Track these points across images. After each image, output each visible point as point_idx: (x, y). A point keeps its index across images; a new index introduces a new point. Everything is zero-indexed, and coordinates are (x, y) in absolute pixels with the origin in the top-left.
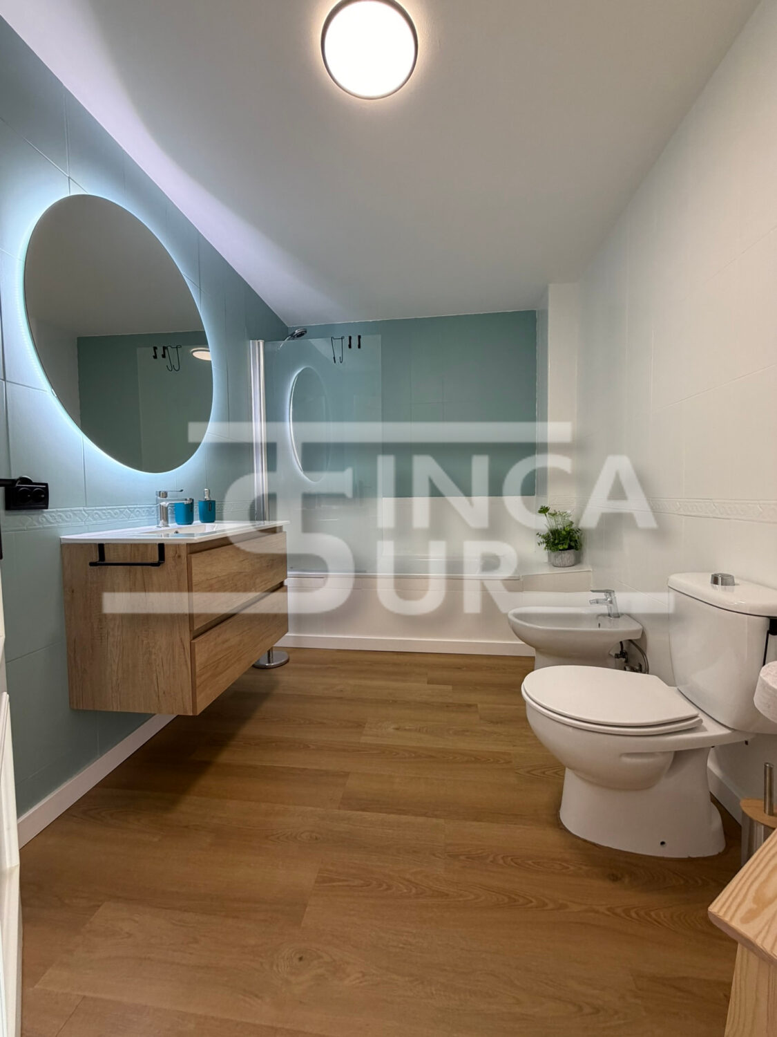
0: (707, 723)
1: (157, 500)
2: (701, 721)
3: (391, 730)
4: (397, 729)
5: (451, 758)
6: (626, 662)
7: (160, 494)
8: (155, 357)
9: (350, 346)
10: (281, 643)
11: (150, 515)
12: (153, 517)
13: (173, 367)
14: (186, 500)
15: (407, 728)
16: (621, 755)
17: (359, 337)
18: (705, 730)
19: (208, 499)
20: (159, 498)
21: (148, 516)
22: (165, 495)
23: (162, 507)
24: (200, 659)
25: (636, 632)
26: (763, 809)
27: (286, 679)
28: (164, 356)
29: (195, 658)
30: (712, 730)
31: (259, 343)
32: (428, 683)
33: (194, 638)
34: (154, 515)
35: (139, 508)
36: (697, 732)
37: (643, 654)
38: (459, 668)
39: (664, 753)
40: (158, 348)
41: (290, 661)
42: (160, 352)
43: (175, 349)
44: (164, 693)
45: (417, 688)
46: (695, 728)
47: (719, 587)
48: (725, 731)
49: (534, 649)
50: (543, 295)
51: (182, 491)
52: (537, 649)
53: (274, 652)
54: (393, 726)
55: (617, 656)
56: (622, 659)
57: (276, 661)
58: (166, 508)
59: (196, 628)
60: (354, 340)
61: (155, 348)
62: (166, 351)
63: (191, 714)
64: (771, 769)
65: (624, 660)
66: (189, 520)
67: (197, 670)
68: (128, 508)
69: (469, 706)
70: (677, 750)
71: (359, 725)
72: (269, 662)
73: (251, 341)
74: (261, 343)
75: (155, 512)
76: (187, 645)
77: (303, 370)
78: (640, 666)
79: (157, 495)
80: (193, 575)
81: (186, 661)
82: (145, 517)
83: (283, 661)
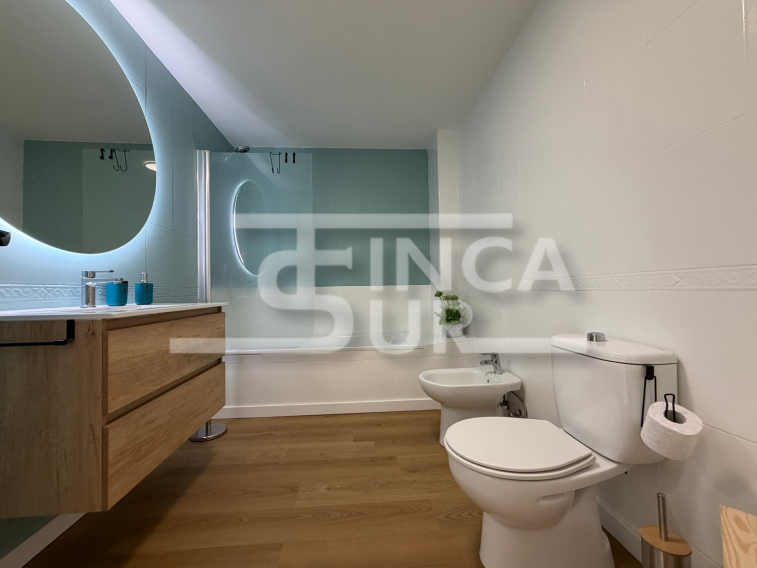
0: (599, 460)
1: (82, 279)
2: (595, 458)
3: (323, 490)
4: (328, 489)
5: (380, 512)
6: (508, 408)
7: (87, 274)
8: (102, 158)
9: (286, 161)
10: (219, 415)
11: (74, 295)
12: (78, 298)
13: (120, 167)
14: (117, 280)
15: (338, 486)
16: (538, 500)
17: (294, 154)
18: (598, 466)
19: (145, 282)
20: (85, 278)
21: (71, 296)
22: (93, 274)
23: (87, 286)
24: (114, 447)
25: (517, 385)
26: (659, 535)
27: (223, 449)
28: (111, 157)
29: (107, 444)
30: (604, 466)
31: (205, 153)
32: (354, 441)
33: (107, 423)
34: (79, 296)
35: (59, 288)
36: (592, 469)
37: (523, 401)
38: (379, 425)
39: (569, 492)
40: (106, 150)
41: (228, 432)
42: (107, 153)
43: (123, 153)
44: (66, 490)
45: (345, 447)
46: (591, 465)
47: (594, 343)
48: (613, 465)
49: (440, 404)
50: (433, 138)
51: (112, 271)
52: (442, 403)
53: (212, 425)
54: (326, 486)
55: (501, 405)
56: (505, 406)
57: (214, 434)
58: (94, 289)
59: (110, 411)
60: (289, 156)
61: (102, 150)
62: (114, 154)
63: (100, 510)
64: (664, 499)
65: (506, 407)
66: (122, 301)
67: (110, 458)
68: (45, 288)
69: (390, 458)
70: (577, 489)
71: (293, 490)
72: (207, 435)
73: (198, 151)
74: (207, 153)
75: (80, 294)
76: (99, 432)
77: (245, 183)
78: (520, 411)
79: (82, 275)
80: (109, 353)
81: (96, 450)
82: (67, 298)
83: (221, 432)
